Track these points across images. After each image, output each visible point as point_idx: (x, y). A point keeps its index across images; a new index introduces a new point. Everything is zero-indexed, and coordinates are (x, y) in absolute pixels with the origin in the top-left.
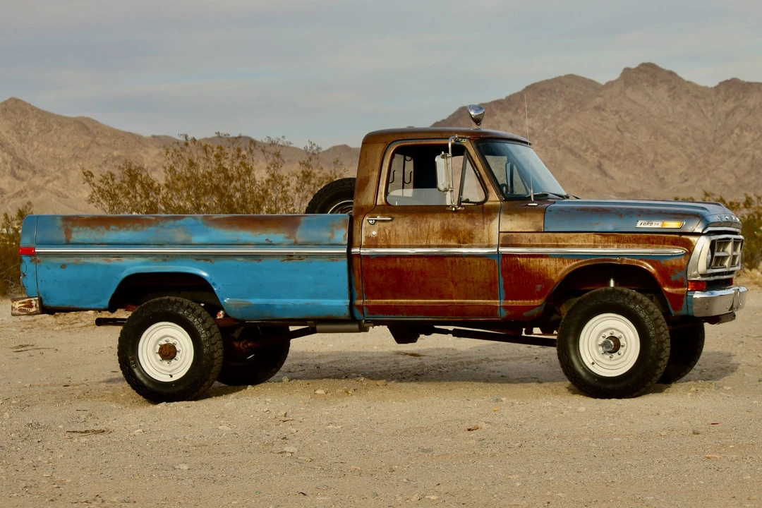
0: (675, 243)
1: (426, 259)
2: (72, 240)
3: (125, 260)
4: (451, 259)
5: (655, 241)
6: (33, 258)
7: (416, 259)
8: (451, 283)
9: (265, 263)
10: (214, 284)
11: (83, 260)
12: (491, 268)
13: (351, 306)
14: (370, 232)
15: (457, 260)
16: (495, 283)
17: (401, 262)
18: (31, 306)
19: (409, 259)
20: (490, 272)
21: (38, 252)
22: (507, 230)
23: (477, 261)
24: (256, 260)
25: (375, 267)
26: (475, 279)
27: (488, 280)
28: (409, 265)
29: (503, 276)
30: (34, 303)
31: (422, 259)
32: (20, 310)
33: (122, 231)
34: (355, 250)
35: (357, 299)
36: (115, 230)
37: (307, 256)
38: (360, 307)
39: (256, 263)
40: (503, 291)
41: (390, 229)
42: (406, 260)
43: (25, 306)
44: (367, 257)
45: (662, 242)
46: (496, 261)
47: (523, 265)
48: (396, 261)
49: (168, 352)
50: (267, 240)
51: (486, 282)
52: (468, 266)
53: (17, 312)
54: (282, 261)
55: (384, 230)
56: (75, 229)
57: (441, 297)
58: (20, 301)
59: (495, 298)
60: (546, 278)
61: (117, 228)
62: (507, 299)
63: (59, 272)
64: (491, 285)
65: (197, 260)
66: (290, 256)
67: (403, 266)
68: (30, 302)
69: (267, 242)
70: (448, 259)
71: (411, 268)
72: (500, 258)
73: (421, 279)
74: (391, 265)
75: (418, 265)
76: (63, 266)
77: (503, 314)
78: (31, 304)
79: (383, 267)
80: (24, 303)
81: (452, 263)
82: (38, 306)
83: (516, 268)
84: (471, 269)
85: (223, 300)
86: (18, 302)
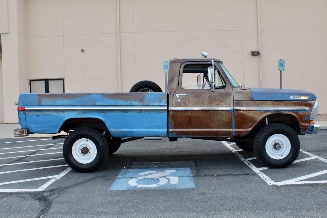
0: (306, 105)
1: (202, 112)
2: (42, 104)
3: (66, 113)
4: (213, 112)
5: (298, 104)
6: (24, 112)
7: (198, 112)
8: (212, 122)
9: (129, 114)
10: (106, 123)
11: (47, 113)
12: (230, 115)
13: (168, 132)
14: (177, 100)
15: (215, 112)
16: (231, 122)
17: (191, 113)
18: (23, 133)
19: (195, 112)
20: (229, 117)
21: (26, 110)
22: (237, 100)
23: (224, 113)
24: (125, 112)
25: (179, 116)
26: (223, 120)
27: (228, 121)
28: (194, 114)
29: (235, 119)
30: (25, 131)
31: (200, 112)
32: (19, 135)
33: (64, 99)
34: (170, 108)
35: (170, 129)
36: (61, 100)
37: (149, 111)
38: (172, 132)
39: (125, 113)
40: (234, 125)
41: (186, 99)
42: (193, 112)
43: (20, 133)
44: (176, 111)
45: (301, 105)
46: (233, 112)
47: (244, 114)
48: (189, 112)
49: (85, 151)
50: (130, 103)
51: (227, 121)
52: (220, 114)
53: (17, 135)
54: (137, 113)
55: (183, 99)
56: (43, 99)
57: (207, 128)
58: (18, 131)
59: (230, 128)
60: (254, 119)
61: (62, 99)
62: (235, 128)
63: (36, 118)
64: (229, 122)
65: (99, 112)
66: (141, 111)
67: (192, 115)
68: (23, 131)
69: (131, 105)
70: (212, 112)
71: (195, 115)
72: (234, 111)
73: (200, 120)
74: (187, 114)
75: (198, 114)
76: (38, 116)
77: (234, 134)
78: (24, 132)
79: (183, 115)
80: (20, 131)
81: (213, 113)
82: (26, 132)
83: (241, 115)
84: (221, 116)
85: (110, 129)
86: (17, 131)
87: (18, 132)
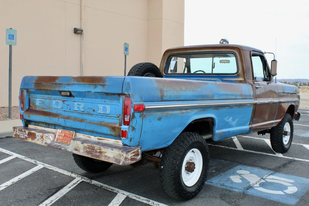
2: (164, 98)
3: (189, 112)
6: (142, 113)
18: (138, 155)
20: (276, 109)
22: (279, 92)
25: (258, 110)
27: (275, 113)
29: (278, 111)
34: (255, 102)
35: (250, 125)
37: (245, 105)
38: (251, 128)
40: (276, 116)
47: (282, 106)
52: (273, 106)
56: (165, 89)
60: (284, 111)
61: (185, 90)
65: (214, 109)
66: (240, 105)
69: (235, 98)
72: (278, 104)
76: (160, 119)
78: (139, 152)
80: (134, 153)
86: (130, 153)
87: (132, 154)
